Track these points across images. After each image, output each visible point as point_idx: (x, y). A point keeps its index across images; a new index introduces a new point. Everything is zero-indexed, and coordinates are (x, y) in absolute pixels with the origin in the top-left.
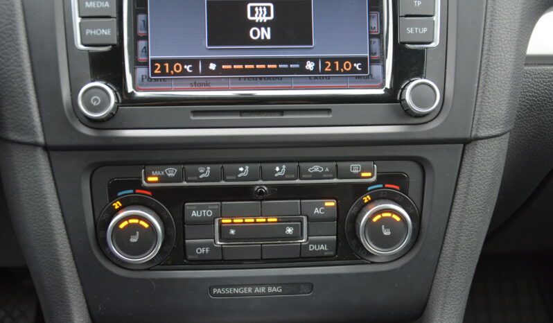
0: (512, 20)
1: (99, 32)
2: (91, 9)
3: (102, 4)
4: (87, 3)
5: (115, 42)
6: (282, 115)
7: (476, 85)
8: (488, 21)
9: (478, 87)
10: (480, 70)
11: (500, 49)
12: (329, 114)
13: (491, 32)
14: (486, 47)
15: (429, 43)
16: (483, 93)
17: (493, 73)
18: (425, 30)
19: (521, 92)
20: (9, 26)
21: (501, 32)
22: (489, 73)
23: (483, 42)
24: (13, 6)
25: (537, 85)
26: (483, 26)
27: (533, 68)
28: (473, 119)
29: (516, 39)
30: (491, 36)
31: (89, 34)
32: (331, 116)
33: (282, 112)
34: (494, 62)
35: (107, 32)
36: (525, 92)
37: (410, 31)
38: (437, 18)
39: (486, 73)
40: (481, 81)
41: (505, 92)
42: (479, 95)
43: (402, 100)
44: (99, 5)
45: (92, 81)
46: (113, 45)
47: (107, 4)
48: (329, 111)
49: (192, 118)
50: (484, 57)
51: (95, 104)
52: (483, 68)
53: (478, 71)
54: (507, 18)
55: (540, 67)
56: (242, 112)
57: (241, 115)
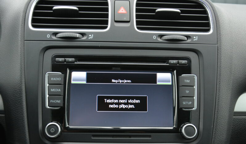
0: (227, 99)
1: (56, 101)
2: (53, 92)
3: (58, 90)
4: (51, 89)
5: (62, 105)
6: (130, 138)
7: (213, 126)
8: (217, 99)
9: (213, 127)
10: (214, 120)
11: (222, 111)
12: (150, 137)
13: (218, 104)
14: (216, 111)
15: (192, 108)
16: (216, 130)
17: (220, 121)
18: (190, 103)
19: (232, 127)
20: (20, 98)
21: (223, 104)
22: (218, 121)
23: (215, 108)
24: (22, 90)
25: (239, 124)
26: (215, 102)
27: (237, 117)
28: (212, 141)
29: (229, 107)
30: (218, 106)
31: (52, 102)
32: (150, 139)
33: (130, 136)
34: (220, 116)
35: (59, 101)
36: (234, 127)
37: (184, 103)
38: (195, 98)
39: (216, 121)
40: (215, 125)
41: (225, 129)
42: (214, 130)
43: (181, 132)
44: (56, 90)
45: (52, 122)
46: (61, 107)
47: (60, 90)
48: (150, 136)
49: (92, 138)
50: (215, 115)
51: (52, 132)
52: (215, 119)
53: (213, 121)
54: (225, 98)
55: (240, 117)
56: (113, 136)
57: (113, 137)
